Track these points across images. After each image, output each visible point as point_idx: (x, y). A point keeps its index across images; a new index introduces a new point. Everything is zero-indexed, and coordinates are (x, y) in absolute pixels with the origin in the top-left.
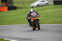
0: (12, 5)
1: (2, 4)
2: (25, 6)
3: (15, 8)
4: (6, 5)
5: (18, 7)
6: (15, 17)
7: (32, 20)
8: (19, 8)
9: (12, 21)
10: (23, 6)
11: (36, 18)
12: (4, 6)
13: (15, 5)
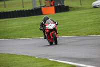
0: (62, 4)
1: (45, 2)
2: (83, 6)
3: (67, 9)
4: (52, 3)
5: (71, 7)
6: (67, 23)
8: (74, 9)
9: (62, 30)
10: (80, 6)
12: (49, 5)
13: (66, 4)
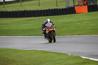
0: (95, 4)
1: (78, 2)
7: (47, 32)
11: (52, 29)
